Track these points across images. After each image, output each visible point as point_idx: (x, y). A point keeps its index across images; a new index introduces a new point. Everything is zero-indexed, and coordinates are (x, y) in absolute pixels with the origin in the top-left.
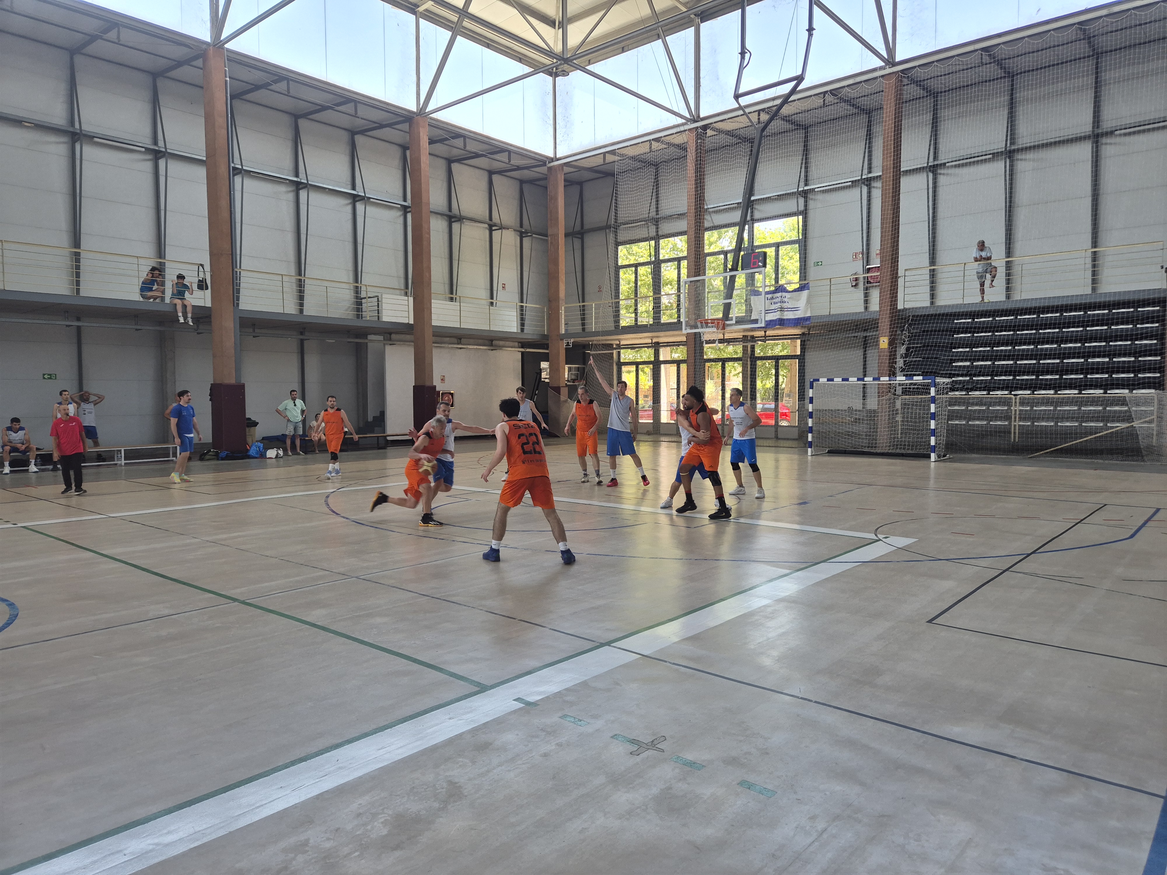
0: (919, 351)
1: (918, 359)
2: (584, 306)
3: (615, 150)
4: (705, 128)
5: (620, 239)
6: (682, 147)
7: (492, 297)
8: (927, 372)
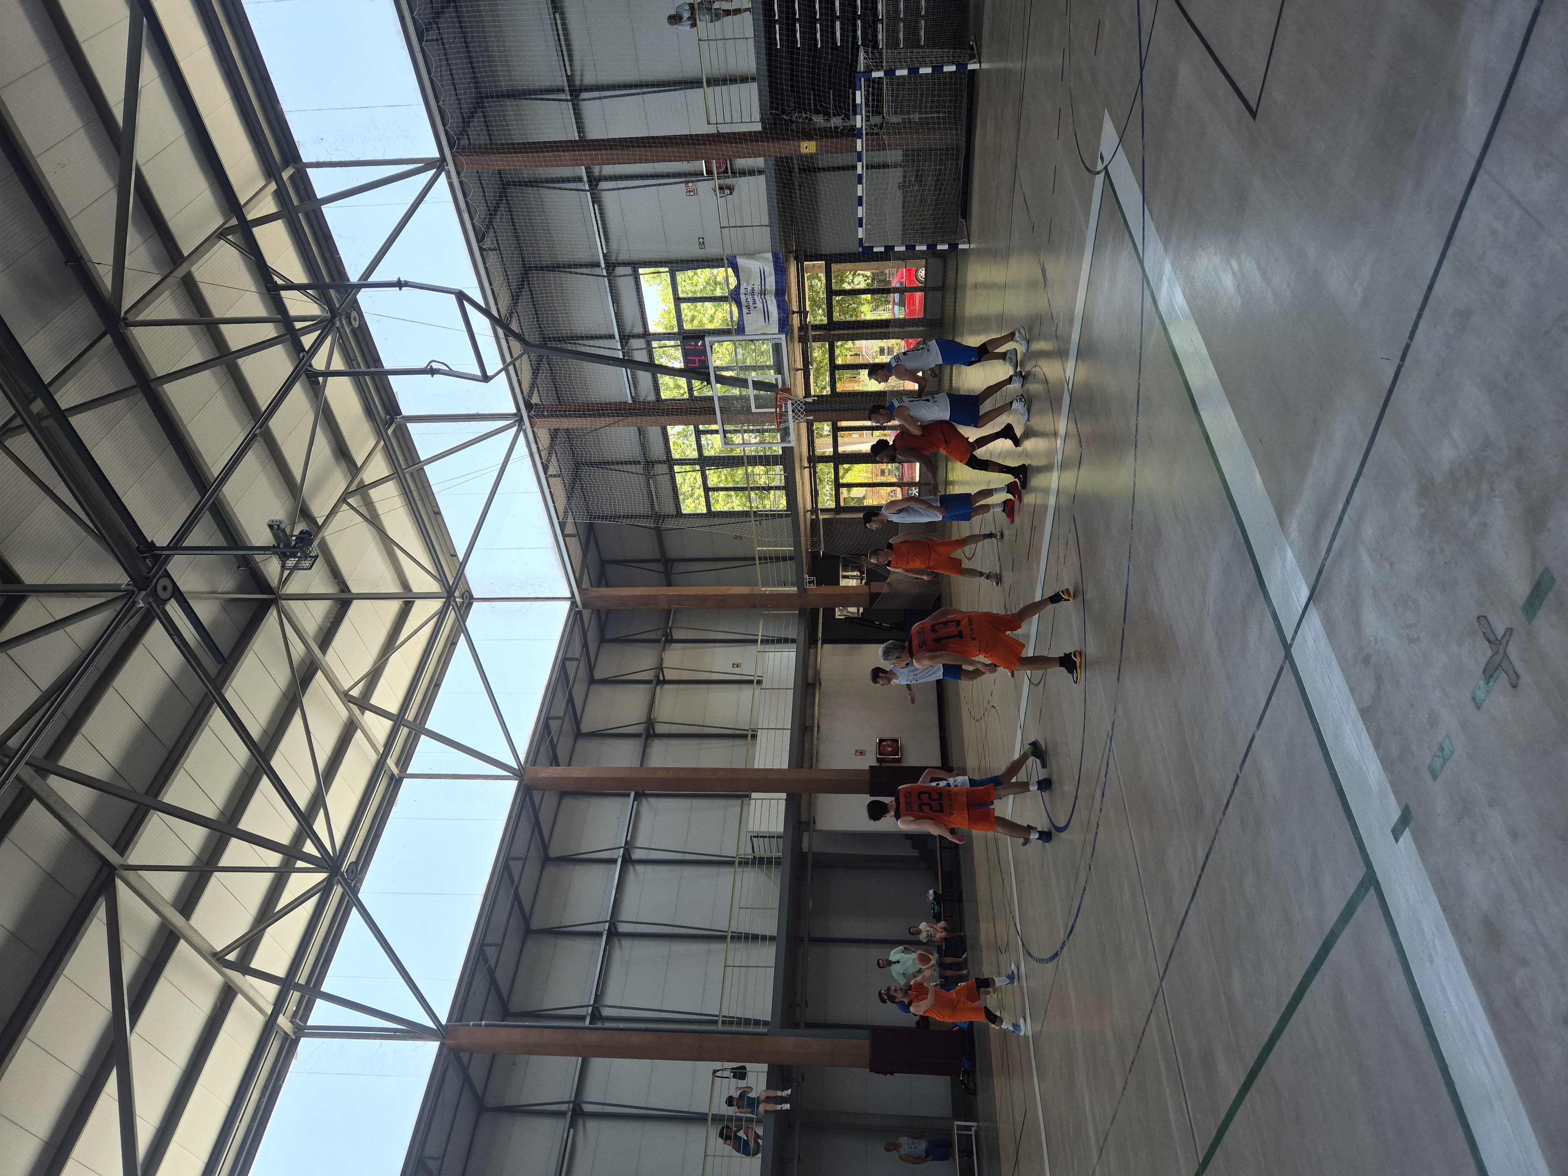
0: (820, 96)
1: (831, 97)
2: (760, 559)
3: (559, 522)
4: (529, 406)
5: (672, 511)
6: (554, 434)
7: (751, 682)
8: (850, 82)
